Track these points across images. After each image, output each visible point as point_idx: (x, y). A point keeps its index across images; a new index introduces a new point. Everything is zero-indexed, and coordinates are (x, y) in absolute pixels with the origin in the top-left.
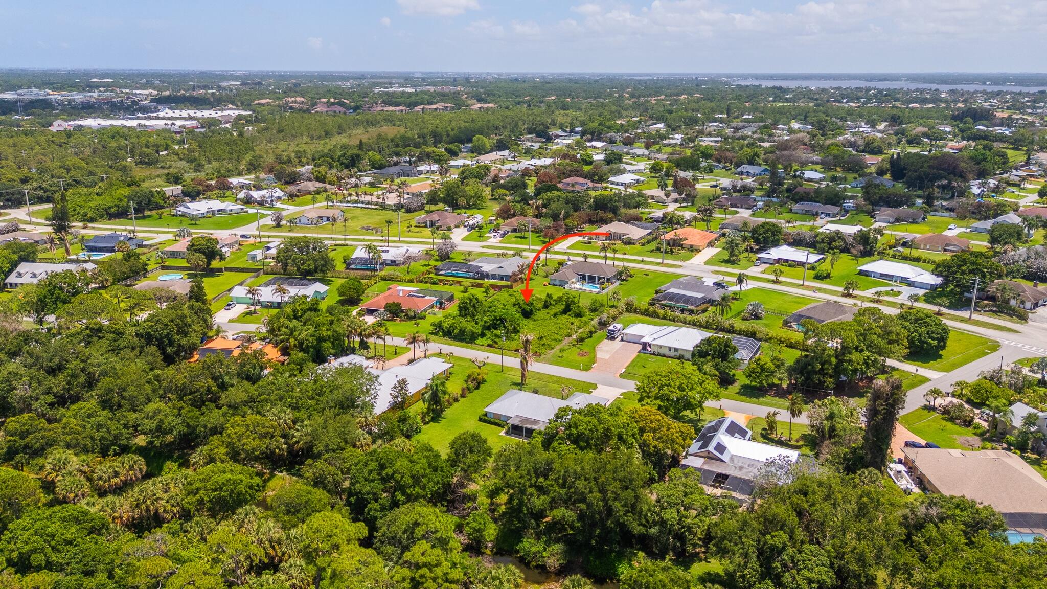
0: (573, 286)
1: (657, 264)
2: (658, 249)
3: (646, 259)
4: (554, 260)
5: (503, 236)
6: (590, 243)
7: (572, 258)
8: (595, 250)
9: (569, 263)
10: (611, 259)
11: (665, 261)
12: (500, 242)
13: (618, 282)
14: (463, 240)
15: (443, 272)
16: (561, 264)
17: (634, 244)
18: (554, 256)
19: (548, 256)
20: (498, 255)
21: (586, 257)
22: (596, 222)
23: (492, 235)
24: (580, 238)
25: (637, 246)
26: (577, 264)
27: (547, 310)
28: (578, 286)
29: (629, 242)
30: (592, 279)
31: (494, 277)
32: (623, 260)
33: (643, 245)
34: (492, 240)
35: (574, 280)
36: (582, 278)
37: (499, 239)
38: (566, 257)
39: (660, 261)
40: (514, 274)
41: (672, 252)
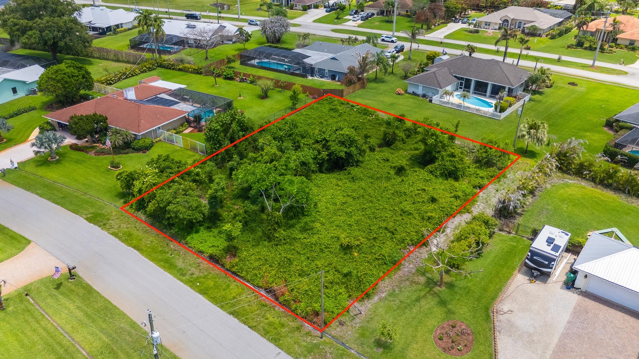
0: (446, 99)
1: (584, 67)
2: (580, 44)
3: (564, 58)
4: (423, 52)
5: (364, 19)
6: (477, 32)
7: (448, 50)
8: (485, 40)
9: (445, 58)
10: (513, 55)
11: (597, 64)
12: (359, 26)
13: (528, 97)
14: (314, 21)
15: (255, 62)
16: (431, 58)
17: (540, 35)
18: (422, 47)
19: (415, 46)
20: (343, 41)
21: (472, 50)
22: (485, 7)
23: (351, 17)
24: (465, 26)
25: (544, 38)
26: (455, 62)
27: (386, 153)
28: (455, 99)
29: (534, 33)
30: (481, 88)
31: (321, 72)
32: (537, 59)
33: (553, 37)
34: (351, 23)
35: (449, 88)
36: (465, 85)
37: (360, 22)
38: (439, 49)
39: (590, 62)
40: (351, 70)
41: (602, 50)
